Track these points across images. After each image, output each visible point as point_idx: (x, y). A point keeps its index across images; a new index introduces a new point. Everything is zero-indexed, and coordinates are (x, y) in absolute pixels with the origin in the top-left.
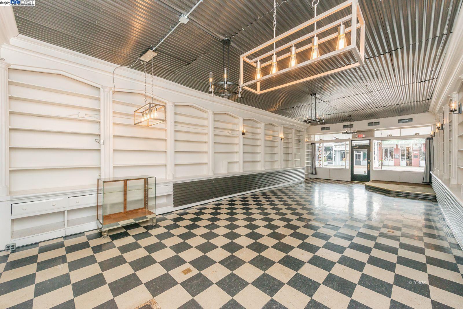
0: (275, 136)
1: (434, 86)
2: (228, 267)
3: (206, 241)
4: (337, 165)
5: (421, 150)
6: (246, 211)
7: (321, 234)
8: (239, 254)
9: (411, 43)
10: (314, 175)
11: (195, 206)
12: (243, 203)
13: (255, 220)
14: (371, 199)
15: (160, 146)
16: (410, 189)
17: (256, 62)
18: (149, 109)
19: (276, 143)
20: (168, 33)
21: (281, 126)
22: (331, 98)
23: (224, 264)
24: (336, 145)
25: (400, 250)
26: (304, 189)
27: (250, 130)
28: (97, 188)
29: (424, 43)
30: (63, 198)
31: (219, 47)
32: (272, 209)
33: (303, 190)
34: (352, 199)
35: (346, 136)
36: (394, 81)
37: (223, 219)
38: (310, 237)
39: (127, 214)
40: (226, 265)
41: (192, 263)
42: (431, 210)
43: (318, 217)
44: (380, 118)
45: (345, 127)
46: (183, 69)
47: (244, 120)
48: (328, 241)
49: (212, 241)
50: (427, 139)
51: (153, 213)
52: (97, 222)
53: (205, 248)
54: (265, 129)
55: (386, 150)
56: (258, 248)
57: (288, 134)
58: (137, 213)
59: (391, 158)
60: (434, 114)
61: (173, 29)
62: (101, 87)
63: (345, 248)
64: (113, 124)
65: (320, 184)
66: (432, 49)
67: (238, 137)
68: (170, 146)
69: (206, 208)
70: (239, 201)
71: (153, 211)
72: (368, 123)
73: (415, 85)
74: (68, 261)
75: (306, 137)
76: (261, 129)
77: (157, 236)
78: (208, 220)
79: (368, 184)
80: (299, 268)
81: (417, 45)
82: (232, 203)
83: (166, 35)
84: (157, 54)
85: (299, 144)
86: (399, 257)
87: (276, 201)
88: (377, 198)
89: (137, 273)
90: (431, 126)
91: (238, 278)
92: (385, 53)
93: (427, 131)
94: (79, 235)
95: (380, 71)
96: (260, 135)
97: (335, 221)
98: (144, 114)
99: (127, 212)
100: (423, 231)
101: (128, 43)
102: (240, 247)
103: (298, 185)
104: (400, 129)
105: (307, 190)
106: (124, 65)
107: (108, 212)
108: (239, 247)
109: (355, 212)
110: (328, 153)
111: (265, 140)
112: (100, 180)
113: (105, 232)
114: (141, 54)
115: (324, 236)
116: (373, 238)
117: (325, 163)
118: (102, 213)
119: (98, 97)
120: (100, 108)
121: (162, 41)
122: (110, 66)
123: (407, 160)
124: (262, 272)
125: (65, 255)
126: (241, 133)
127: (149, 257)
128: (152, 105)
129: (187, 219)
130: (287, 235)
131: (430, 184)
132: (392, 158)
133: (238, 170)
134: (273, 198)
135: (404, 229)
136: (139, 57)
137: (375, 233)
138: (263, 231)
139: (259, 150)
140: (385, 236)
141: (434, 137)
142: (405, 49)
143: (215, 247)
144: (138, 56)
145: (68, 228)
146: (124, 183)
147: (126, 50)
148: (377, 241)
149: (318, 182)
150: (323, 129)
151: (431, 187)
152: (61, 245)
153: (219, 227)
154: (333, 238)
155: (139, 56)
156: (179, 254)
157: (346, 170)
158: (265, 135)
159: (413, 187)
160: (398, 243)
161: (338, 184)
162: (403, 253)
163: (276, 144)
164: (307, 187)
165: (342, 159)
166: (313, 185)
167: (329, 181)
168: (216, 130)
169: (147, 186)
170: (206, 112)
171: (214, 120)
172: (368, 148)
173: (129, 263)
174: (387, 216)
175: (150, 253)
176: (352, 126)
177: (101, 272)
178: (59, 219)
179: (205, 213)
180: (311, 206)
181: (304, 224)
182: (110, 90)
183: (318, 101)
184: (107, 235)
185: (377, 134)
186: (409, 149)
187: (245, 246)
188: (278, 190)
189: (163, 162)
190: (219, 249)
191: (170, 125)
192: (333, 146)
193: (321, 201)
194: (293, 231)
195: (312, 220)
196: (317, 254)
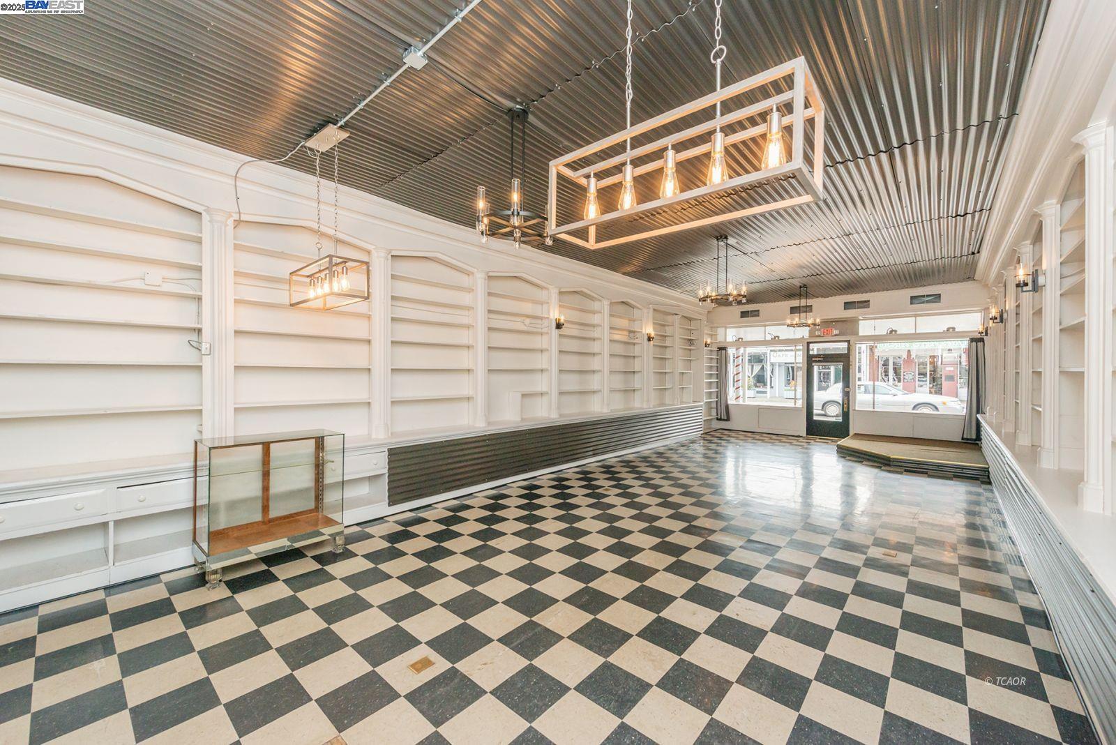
0: (634, 332)
1: (984, 226)
2: (520, 650)
3: (469, 588)
4: (776, 397)
5: (960, 363)
6: (564, 512)
7: (736, 565)
8: (548, 619)
9: (933, 131)
10: (724, 422)
11: (442, 501)
12: (558, 491)
13: (586, 533)
14: (850, 478)
15: (355, 355)
16: (937, 454)
17: (588, 177)
18: (327, 268)
19: (636, 347)
20: (376, 88)
21: (649, 308)
22: (760, 246)
23: (512, 643)
24: (774, 351)
25: (907, 596)
26: (702, 456)
27: (575, 316)
28: (192, 464)
29: (960, 134)
30: (103, 490)
31: (500, 126)
32: (625, 505)
33: (699, 458)
34: (808, 478)
35: (796, 331)
36: (899, 212)
37: (509, 532)
38: (713, 572)
39: (269, 526)
40: (517, 646)
41: (435, 644)
42: (978, 503)
43: (731, 523)
44: (871, 291)
45: (794, 310)
46: (412, 171)
47: (561, 293)
48: (752, 581)
49: (484, 589)
50: (972, 340)
51: (337, 523)
52: (193, 549)
53: (466, 606)
54: (611, 315)
55: (886, 364)
56: (592, 601)
57: (664, 325)
58: (297, 521)
59: (897, 382)
60: (986, 286)
61: (390, 80)
62: (204, 210)
63: (788, 597)
64: (235, 302)
65: (737, 444)
66: (978, 147)
67: (548, 333)
68: (380, 357)
69: (468, 507)
70: (549, 487)
71: (336, 516)
72: (845, 303)
73: (944, 222)
74: (119, 650)
75: (706, 334)
76: (601, 316)
77: (347, 580)
78: (474, 535)
79: (845, 442)
80: (686, 647)
81: (946, 137)
82: (531, 493)
83: (370, 93)
84: (348, 135)
85: (690, 350)
86: (906, 615)
87: (637, 488)
88: (865, 476)
89: (297, 674)
90: (981, 312)
91: (545, 677)
92: (878, 151)
93: (972, 322)
94: (147, 581)
95: (868, 190)
96: (598, 330)
97: (768, 533)
98: (316, 281)
99: (271, 521)
100: (959, 552)
101: (271, 106)
102: (549, 601)
103: (685, 448)
104: (914, 318)
105: (708, 458)
106: (264, 157)
107: (222, 522)
108: (547, 602)
109: (814, 510)
110: (757, 368)
111: (610, 340)
112: (202, 443)
113: (215, 572)
114: (309, 133)
115: (744, 570)
116: (851, 571)
117: (751, 393)
118: (207, 524)
119: (195, 234)
120: (201, 262)
121: (361, 106)
122: (227, 160)
123: (931, 385)
124: (600, 660)
125: (110, 636)
126: (554, 325)
127: (328, 631)
128: (335, 260)
129: (422, 534)
130: (661, 567)
131: (977, 442)
132: (899, 381)
133: (546, 413)
134: (629, 480)
135: (920, 547)
136: (302, 140)
137: (856, 559)
138: (605, 560)
139: (595, 364)
140: (877, 567)
141: (985, 338)
142: (921, 145)
143: (490, 603)
144: (300, 137)
145: (116, 564)
146: (263, 449)
147: (270, 123)
148: (860, 578)
149: (732, 440)
150: (744, 314)
151: (980, 448)
152: (98, 610)
153: (500, 552)
154: (763, 572)
155: (302, 138)
156: (403, 624)
157: (795, 409)
158: (611, 328)
159: (942, 449)
160: (905, 580)
161: (777, 442)
162: (914, 604)
163: (636, 350)
164: (707, 452)
165: (788, 382)
166: (721, 446)
167: (758, 437)
168: (492, 316)
169: (321, 455)
170: (468, 273)
171: (488, 293)
172: (844, 359)
173: (278, 650)
174: (884, 517)
175: (329, 624)
176: (808, 309)
177: (204, 674)
178: (93, 543)
179: (466, 520)
180: (716, 497)
181: (698, 540)
182: (229, 218)
183: (731, 252)
184: (220, 581)
185: (866, 328)
186: (934, 362)
187: (560, 597)
188: (641, 459)
189: (362, 396)
190: (500, 607)
191: (379, 306)
192: (768, 352)
193: (740, 485)
194: (673, 559)
195: (716, 531)
196: (726, 612)
